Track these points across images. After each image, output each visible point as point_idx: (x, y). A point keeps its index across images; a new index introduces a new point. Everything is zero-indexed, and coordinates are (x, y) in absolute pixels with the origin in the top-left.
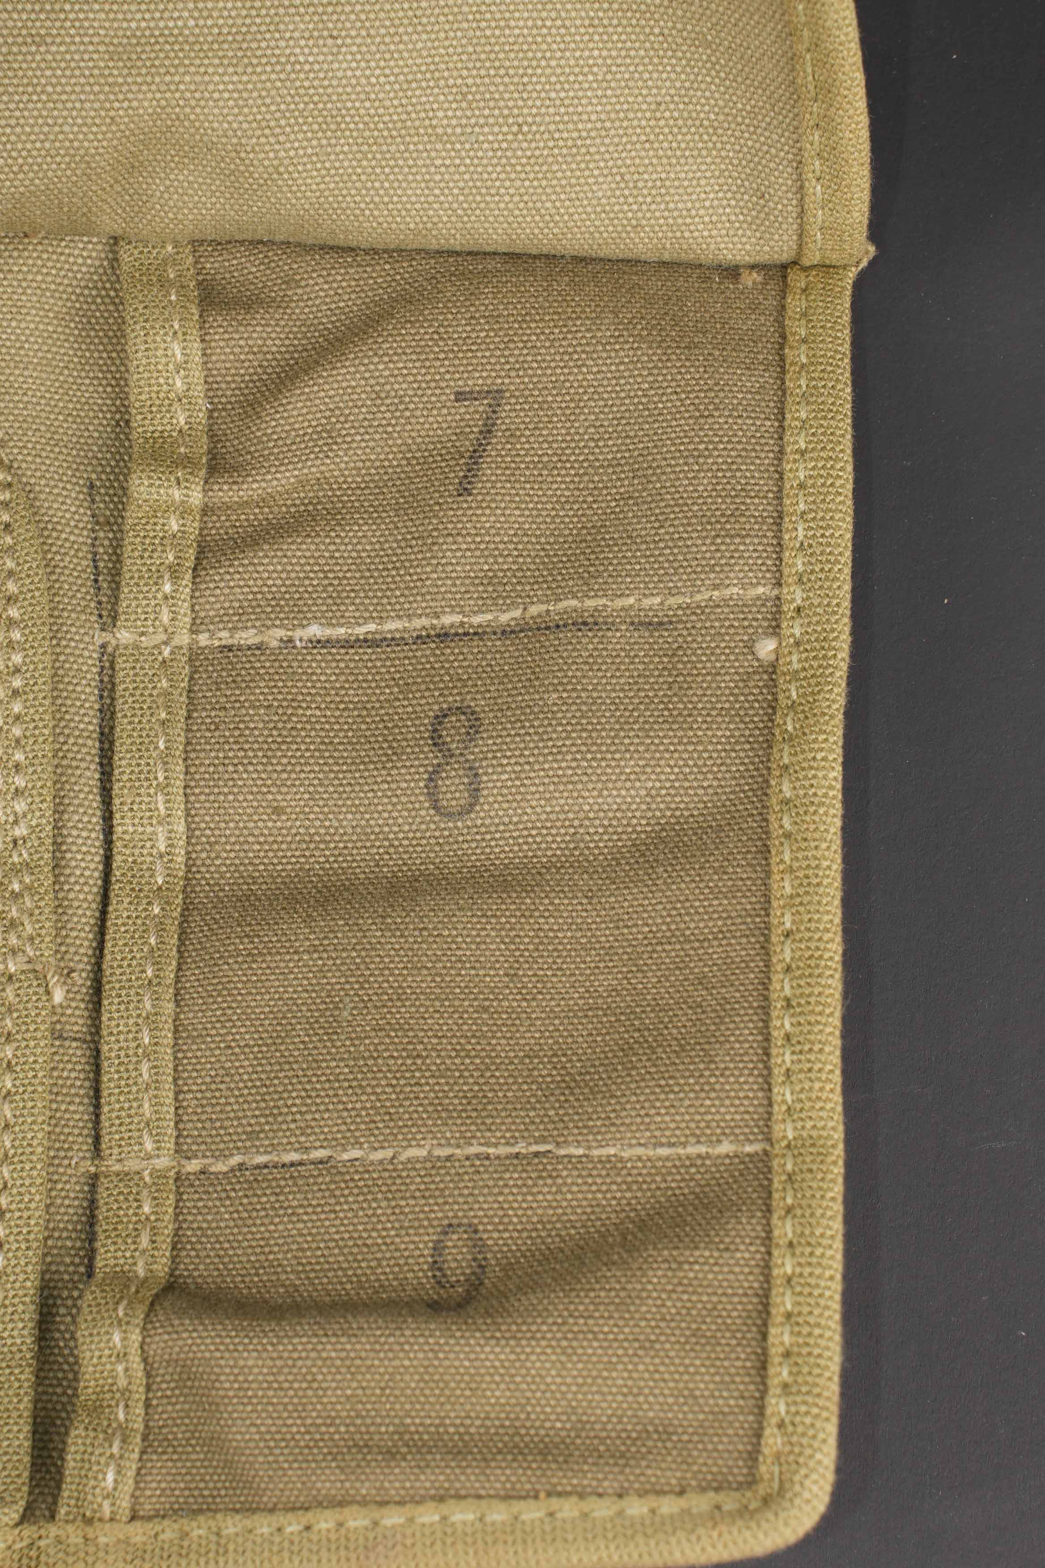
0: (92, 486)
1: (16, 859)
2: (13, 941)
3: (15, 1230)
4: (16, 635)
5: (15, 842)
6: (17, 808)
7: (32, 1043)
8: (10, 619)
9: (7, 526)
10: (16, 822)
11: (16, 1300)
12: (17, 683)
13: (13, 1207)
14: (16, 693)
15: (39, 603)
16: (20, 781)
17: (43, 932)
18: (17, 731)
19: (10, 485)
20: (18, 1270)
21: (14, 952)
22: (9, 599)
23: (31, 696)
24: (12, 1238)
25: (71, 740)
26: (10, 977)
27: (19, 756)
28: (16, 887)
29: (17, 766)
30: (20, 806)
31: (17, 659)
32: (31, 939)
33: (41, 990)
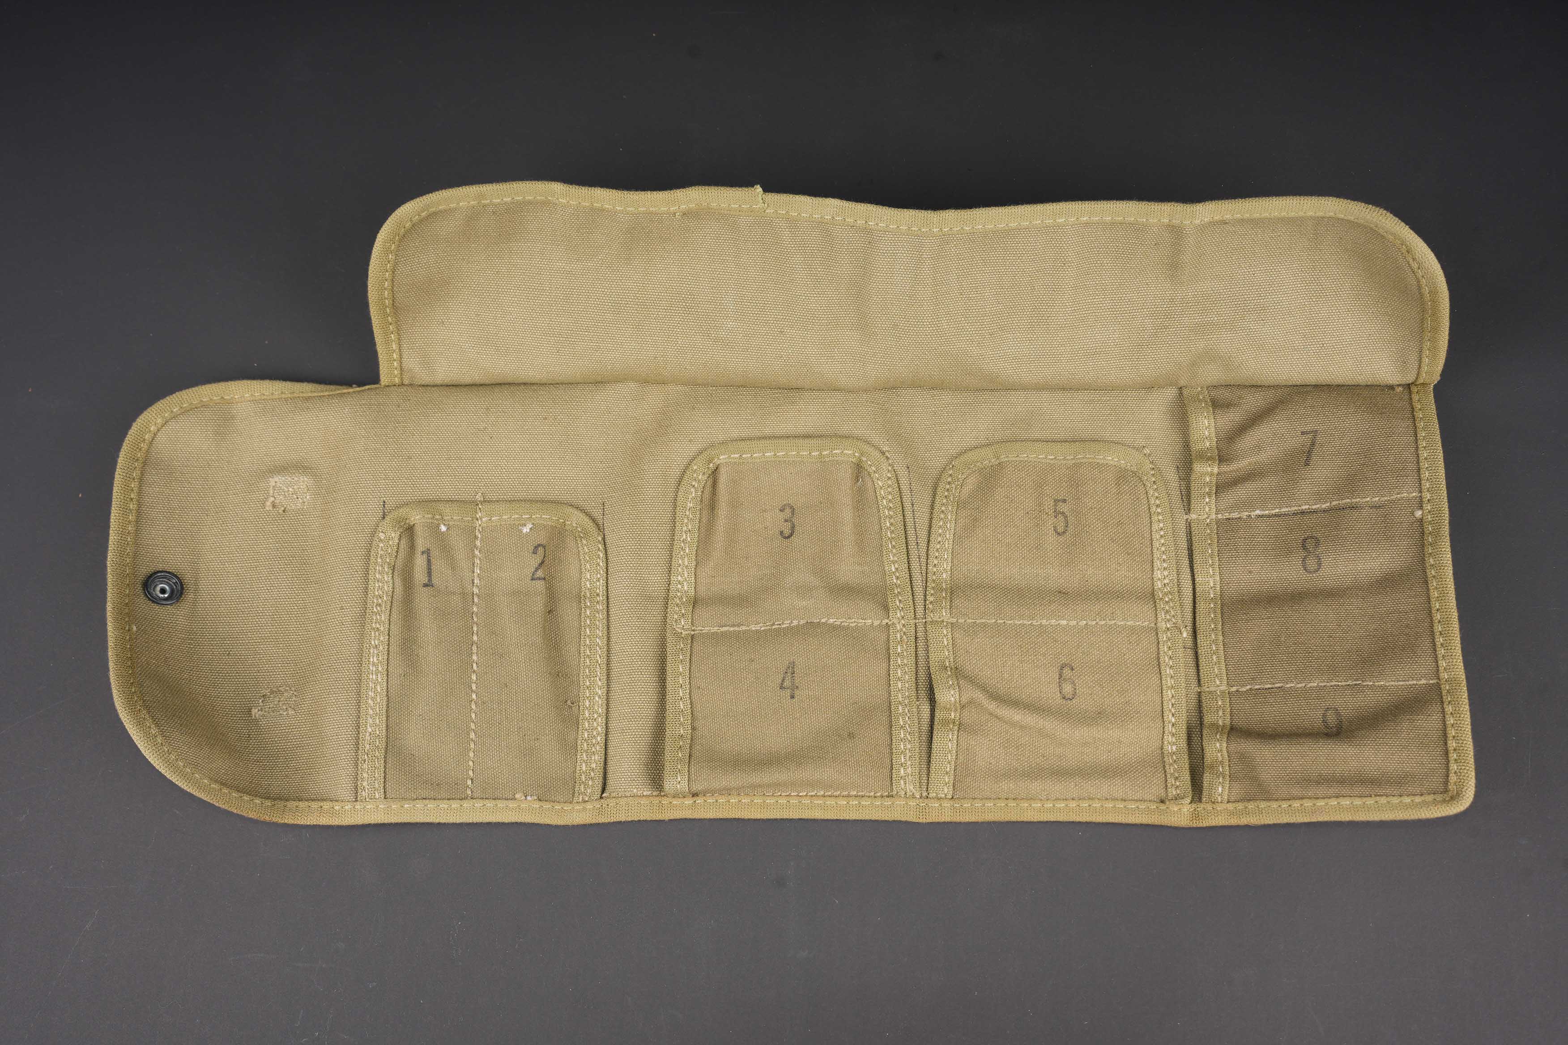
0: (1178, 467)
1: (1166, 590)
2: (1168, 617)
3: (1178, 710)
4: (1160, 517)
5: (1165, 584)
6: (1165, 574)
7: (1178, 650)
8: (1158, 512)
9: (1154, 482)
10: (1165, 578)
11: (1180, 733)
12: (1162, 533)
13: (1176, 703)
14: (1161, 536)
15: (1167, 507)
16: (1165, 565)
17: (1177, 614)
18: (1163, 549)
19: (1153, 468)
20: (1179, 723)
21: (1168, 621)
22: (1157, 506)
23: (1167, 537)
24: (1177, 713)
25: (1179, 551)
26: (1168, 629)
27: (1164, 557)
28: (1167, 599)
29: (1164, 560)
30: (1166, 573)
31: (1161, 525)
32: (1174, 616)
33: (1179, 633)
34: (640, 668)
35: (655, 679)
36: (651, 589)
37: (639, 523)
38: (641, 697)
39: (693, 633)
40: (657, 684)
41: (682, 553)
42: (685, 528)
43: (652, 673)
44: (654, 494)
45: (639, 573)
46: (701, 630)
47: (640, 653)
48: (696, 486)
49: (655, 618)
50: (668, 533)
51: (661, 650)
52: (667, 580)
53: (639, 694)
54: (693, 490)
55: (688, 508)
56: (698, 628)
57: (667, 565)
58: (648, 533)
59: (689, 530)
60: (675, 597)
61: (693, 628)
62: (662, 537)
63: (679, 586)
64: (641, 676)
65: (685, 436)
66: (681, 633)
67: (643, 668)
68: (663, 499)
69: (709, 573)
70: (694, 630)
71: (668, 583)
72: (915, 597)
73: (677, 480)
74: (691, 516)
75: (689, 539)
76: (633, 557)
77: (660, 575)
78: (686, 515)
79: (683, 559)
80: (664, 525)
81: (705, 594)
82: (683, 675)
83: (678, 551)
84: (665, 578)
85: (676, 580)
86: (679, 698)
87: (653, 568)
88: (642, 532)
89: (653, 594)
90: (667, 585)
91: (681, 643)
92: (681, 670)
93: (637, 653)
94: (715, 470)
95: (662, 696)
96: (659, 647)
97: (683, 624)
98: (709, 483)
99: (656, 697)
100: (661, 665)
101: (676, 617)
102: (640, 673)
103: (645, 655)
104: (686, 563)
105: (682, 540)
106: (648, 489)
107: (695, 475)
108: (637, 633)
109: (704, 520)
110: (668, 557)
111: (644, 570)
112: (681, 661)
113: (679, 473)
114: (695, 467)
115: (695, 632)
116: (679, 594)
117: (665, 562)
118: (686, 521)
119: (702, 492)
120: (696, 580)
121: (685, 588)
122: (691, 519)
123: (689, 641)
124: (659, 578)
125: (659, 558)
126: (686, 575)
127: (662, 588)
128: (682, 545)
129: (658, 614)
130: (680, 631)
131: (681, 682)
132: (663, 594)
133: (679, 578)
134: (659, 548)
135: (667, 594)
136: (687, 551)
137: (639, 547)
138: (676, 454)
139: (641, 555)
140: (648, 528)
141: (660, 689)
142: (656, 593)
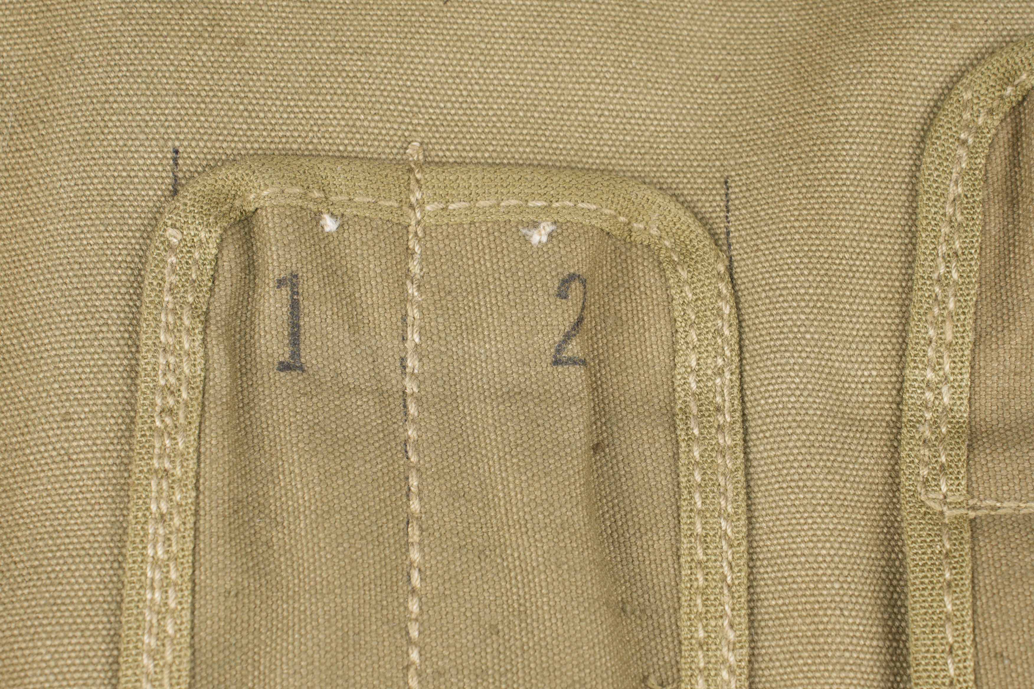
34: (837, 599)
35: (874, 629)
36: (854, 399)
37: (826, 230)
38: (843, 675)
39: (972, 514)
40: (881, 644)
41: (936, 310)
42: (943, 249)
43: (867, 615)
44: (862, 159)
45: (827, 357)
46: (993, 508)
47: (836, 559)
48: (970, 141)
49: (867, 473)
50: (897, 259)
51: (886, 555)
52: (894, 379)
53: (838, 667)
54: (962, 152)
55: (951, 197)
56: (984, 504)
57: (894, 340)
58: (847, 256)
59: (956, 253)
60: (919, 422)
61: (971, 502)
62: (882, 270)
63: (929, 395)
64: (842, 620)
65: (940, 15)
66: (942, 513)
67: (846, 599)
68: (883, 173)
69: (1007, 364)
70: (973, 508)
71: (897, 386)
73: (919, 127)
74: (960, 218)
75: (955, 275)
76: (812, 317)
77: (878, 366)
78: (944, 215)
79: (939, 325)
80: (886, 240)
81: (995, 416)
82: (955, 620)
83: (926, 306)
84: (890, 373)
85: (920, 379)
86: (947, 681)
87: (861, 346)
88: (834, 255)
89: (861, 412)
90: (894, 392)
91: (945, 538)
92: (949, 607)
93: (828, 559)
94: (1020, 103)
95: (895, 675)
96: (882, 548)
97: (944, 489)
98: (1004, 136)
99: (879, 677)
100: (888, 596)
101: (924, 472)
102: (838, 612)
103: (849, 567)
104: (949, 336)
105: (935, 276)
106: (847, 147)
107: (967, 116)
108: (827, 508)
109: (994, 228)
110: (897, 321)
111: (838, 351)
112: (949, 585)
113: (922, 109)
114: (967, 96)
115: (979, 513)
116: (928, 416)
117: (890, 334)
118: (946, 230)
119: (988, 157)
120: (972, 382)
121: (946, 400)
122: (960, 225)
123: (967, 535)
124: (874, 373)
125: (875, 321)
126: (947, 368)
127: (883, 399)
128: (937, 289)
129: (876, 463)
130: (937, 508)
131: (951, 640)
132: (887, 413)
133: (930, 375)
134: (875, 295)
135: (894, 414)
136: (951, 306)
137: (827, 292)
138: (916, 60)
139: (831, 311)
140: (847, 243)
141: (888, 657)
142: (868, 411)
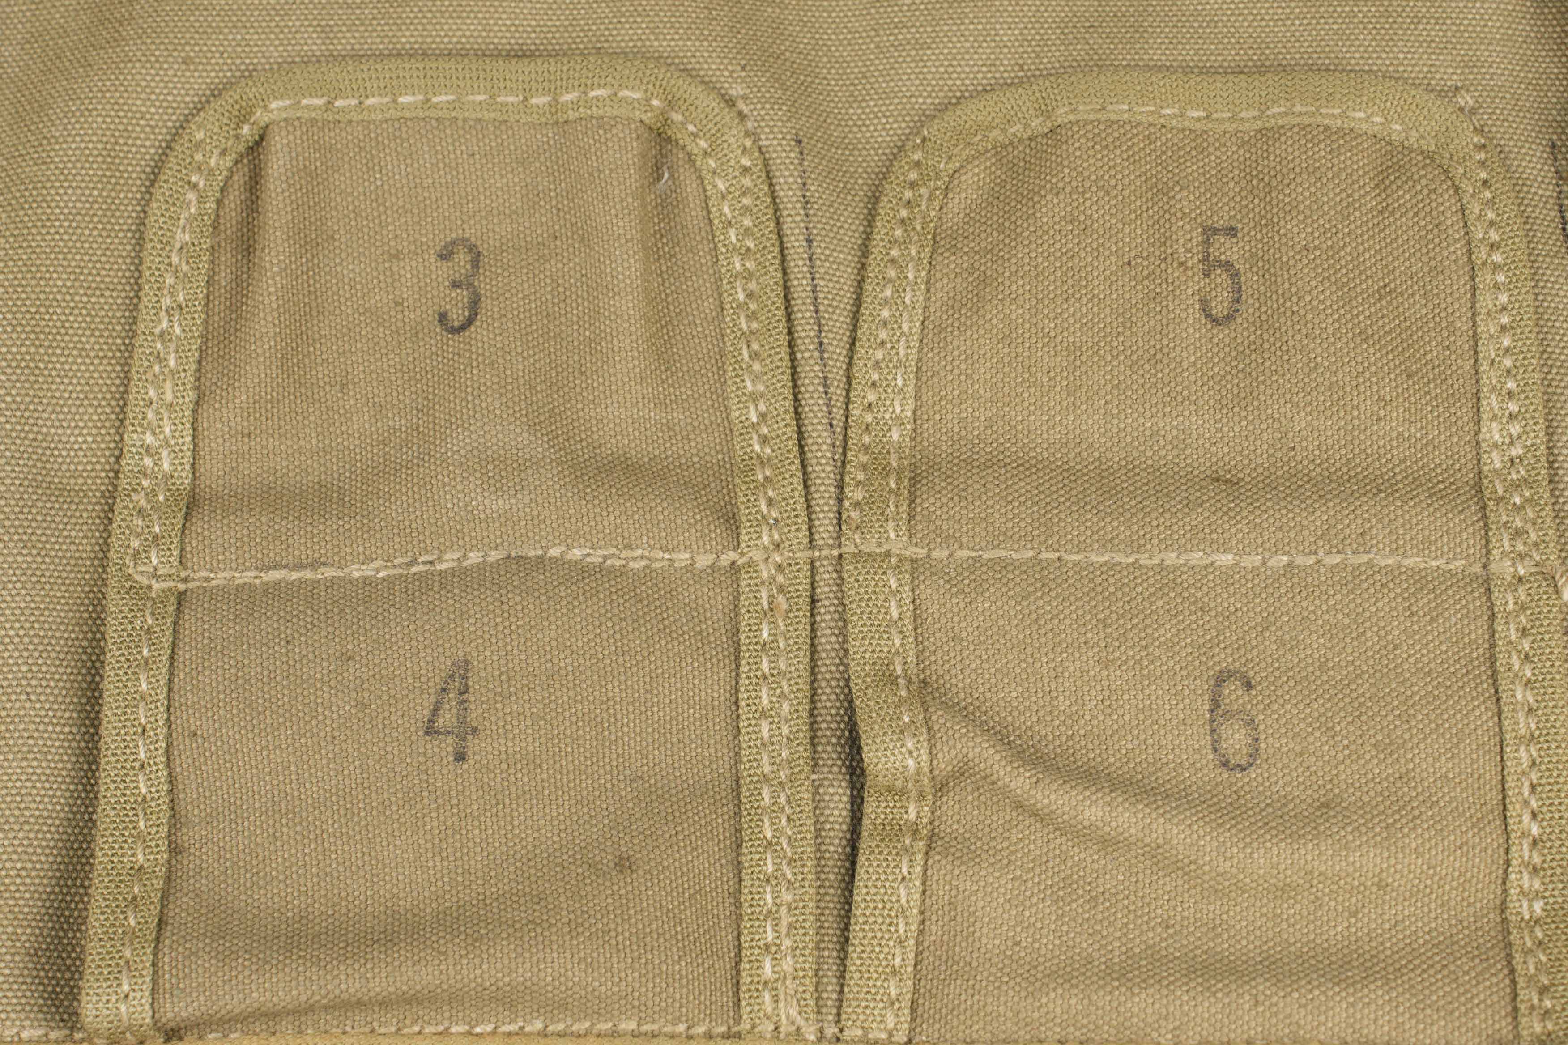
0: (1553, 146)
1: (1514, 476)
2: (1520, 547)
3: (1548, 802)
4: (1501, 278)
5: (1512, 461)
6: (1512, 431)
7: (1547, 637)
8: (1493, 263)
9: (1485, 182)
10: (1512, 443)
11: (1555, 864)
12: (1505, 320)
13: (1543, 781)
14: (1503, 328)
15: (1519, 249)
16: (1513, 407)
17: (1547, 539)
18: (1508, 362)
19: (1484, 146)
20: (1553, 837)
21: (1522, 556)
22: (1492, 246)
23: (1519, 331)
24: (1544, 809)
25: (1554, 371)
26: (1520, 579)
27: (1511, 385)
28: (1518, 500)
29: (1509, 393)
30: (1515, 429)
31: (1504, 298)
32: (1536, 545)
33: (1551, 590)
34: (24, 682)
35: (67, 715)
36: (64, 467)
37: (33, 282)
38: (24, 764)
39: (182, 587)
40: (75, 730)
41: (157, 368)
42: (166, 301)
43: (60, 699)
44: (79, 205)
45: (31, 421)
46: (208, 580)
47: (26, 640)
48: (201, 184)
49: (73, 548)
50: (119, 314)
51: (90, 635)
52: (112, 445)
53: (19, 756)
54: (191, 196)
55: (178, 246)
56: (197, 575)
57: (113, 403)
58: (59, 311)
59: (180, 307)
60: (134, 490)
61: (183, 574)
62: (102, 327)
63: (148, 461)
64: (28, 705)
65: (170, 47)
66: (150, 587)
67: (34, 682)
68: (105, 220)
69: (233, 424)
70: (185, 580)
71: (116, 453)
72: (813, 489)
73: (148, 170)
74: (185, 267)
75: (178, 330)
76: (14, 378)
77: (94, 431)
78: (170, 264)
79: (157, 383)
80: (107, 293)
81: (220, 482)
82: (149, 699)
83: (146, 364)
84: (107, 438)
85: (138, 443)
86: (137, 765)
87: (73, 410)
88: (42, 310)
89: (72, 481)
90: (112, 460)
91: (148, 613)
92: (144, 686)
93: (16, 640)
94: (258, 143)
95: (89, 764)
96: (85, 628)
97: (155, 561)
98: (240, 179)
99: (69, 766)
100: (89, 679)
101: (135, 543)
102: (24, 697)
103: (41, 648)
104: (169, 397)
105: (157, 331)
106: (61, 191)
107: (198, 157)
108: (19, 585)
109: (223, 278)
110: (118, 382)
111: (45, 415)
112: (146, 663)
113: (152, 151)
114: (200, 135)
115: (190, 585)
116: (145, 483)
117: (109, 396)
118: (170, 280)
119: (219, 202)
120: (195, 445)
121: (166, 466)
122: (186, 275)
123: (171, 609)
124: (90, 439)
125: (91, 382)
126: (167, 430)
127: (98, 467)
128: (159, 346)
129: (85, 537)
130: (145, 581)
131: (143, 721)
132: (101, 483)
133: (149, 439)
134: (92, 354)
135: (112, 484)
136: (172, 363)
137: (33, 350)
138: (143, 96)
139: (37, 372)
140: (59, 297)
141: (83, 744)
142: (81, 481)
